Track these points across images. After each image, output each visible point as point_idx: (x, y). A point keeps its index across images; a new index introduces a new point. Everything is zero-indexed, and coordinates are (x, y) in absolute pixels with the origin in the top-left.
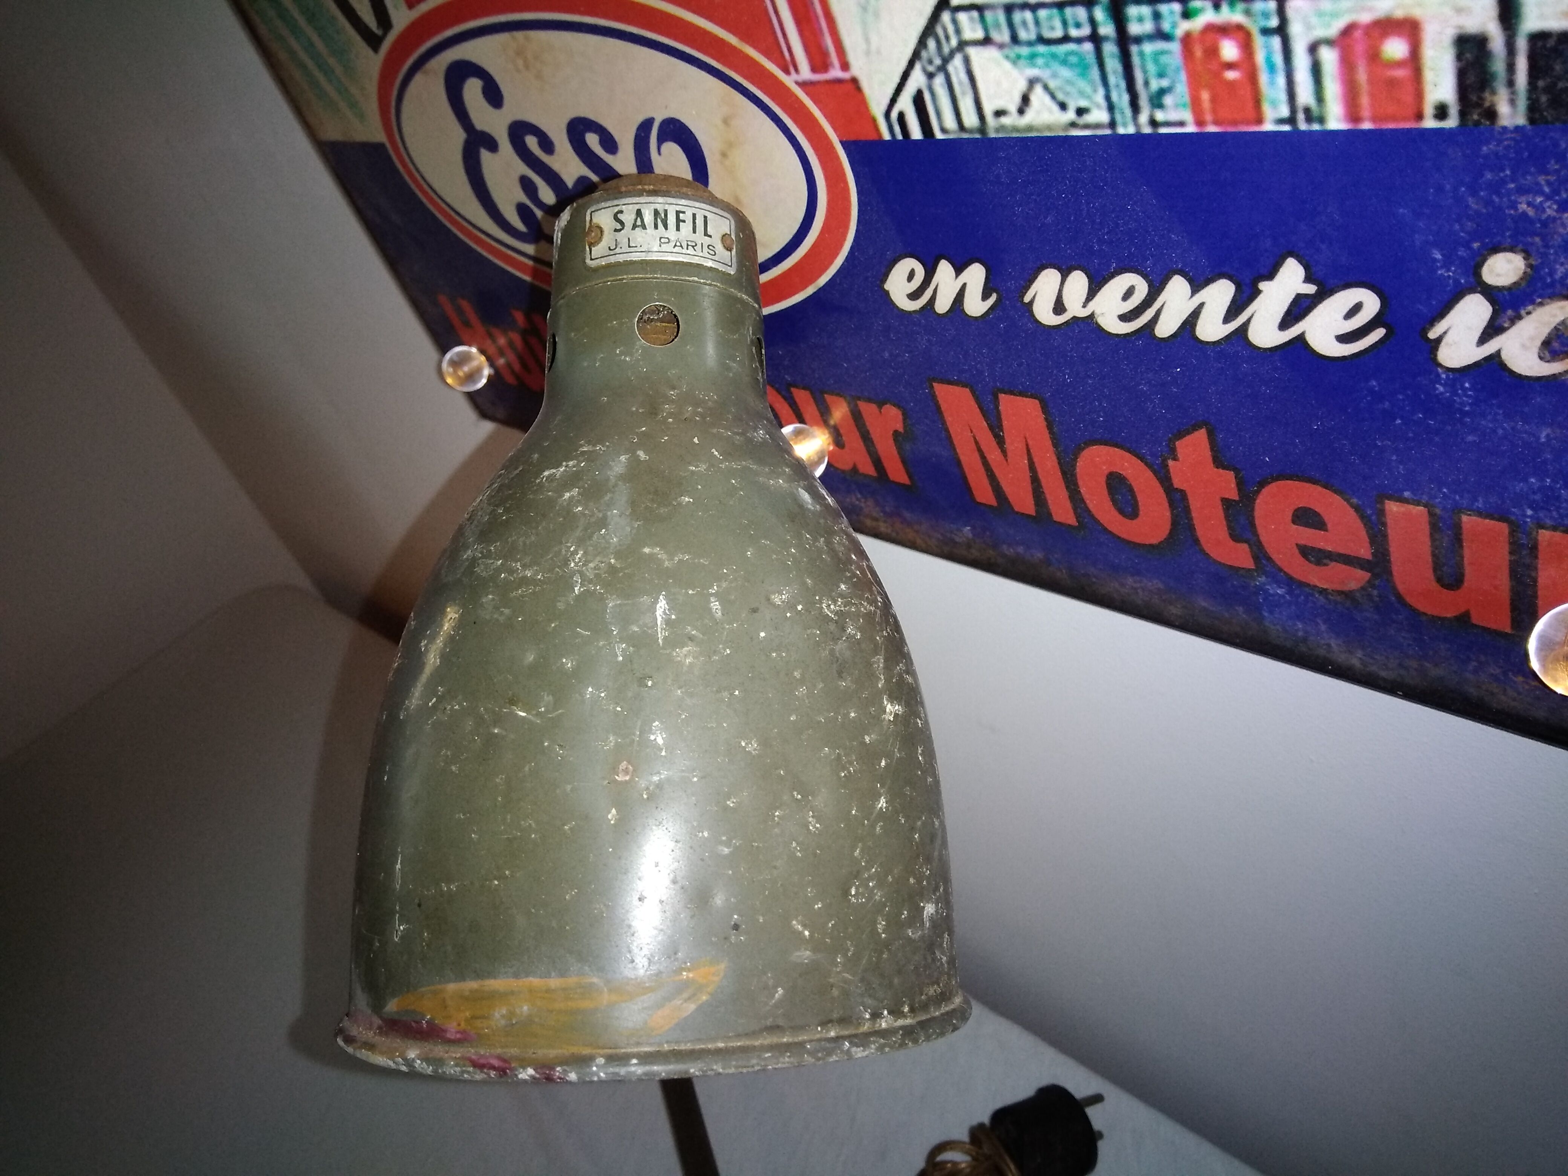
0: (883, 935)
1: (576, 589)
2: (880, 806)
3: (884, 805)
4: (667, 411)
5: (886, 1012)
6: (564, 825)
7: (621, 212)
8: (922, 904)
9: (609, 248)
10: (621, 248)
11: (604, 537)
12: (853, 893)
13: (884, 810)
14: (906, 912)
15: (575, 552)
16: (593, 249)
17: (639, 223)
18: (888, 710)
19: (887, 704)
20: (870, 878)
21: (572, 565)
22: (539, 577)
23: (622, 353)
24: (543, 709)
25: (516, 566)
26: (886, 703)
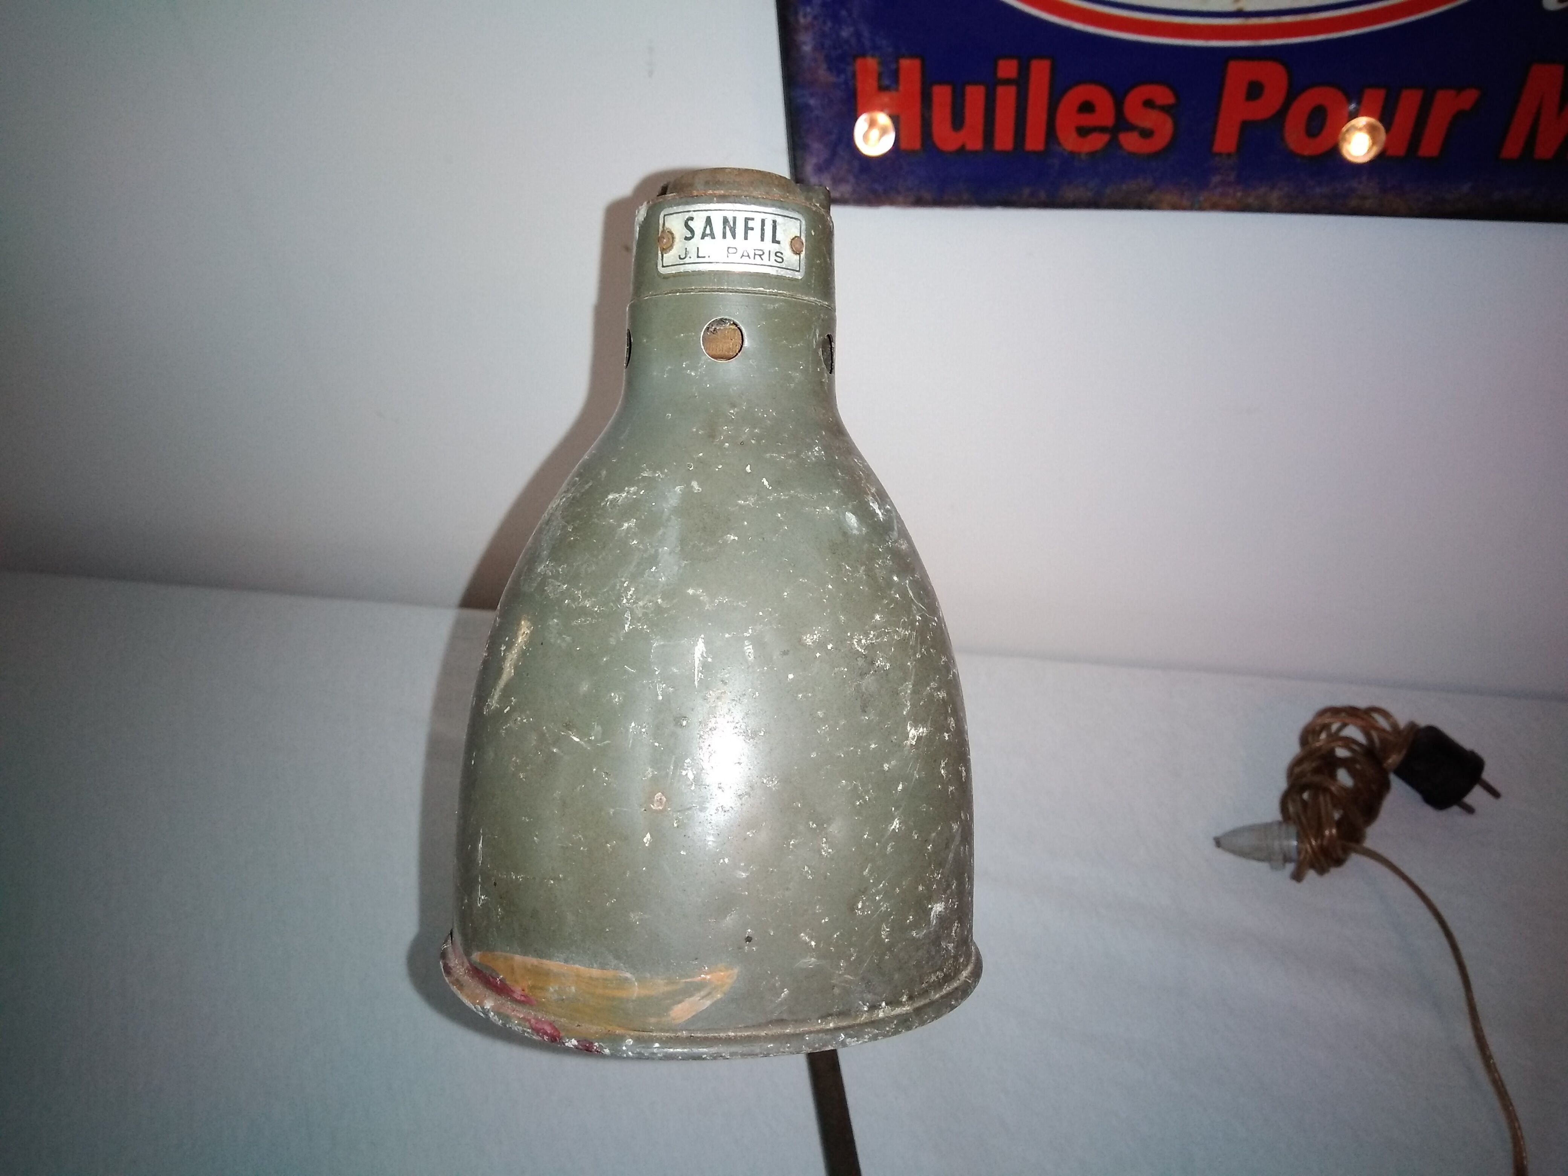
0: (886, 940)
1: (627, 626)
2: (893, 827)
3: (898, 826)
4: (725, 433)
5: (884, 1004)
6: (607, 843)
7: (692, 219)
8: (930, 906)
9: (680, 256)
10: (690, 257)
11: (654, 576)
12: (860, 907)
13: (897, 831)
14: (911, 917)
15: (628, 589)
16: (665, 255)
17: (708, 231)
18: (911, 735)
19: (911, 729)
20: (878, 893)
21: (625, 601)
22: (596, 609)
23: (688, 367)
24: (593, 738)
25: (578, 594)
26: (909, 728)
